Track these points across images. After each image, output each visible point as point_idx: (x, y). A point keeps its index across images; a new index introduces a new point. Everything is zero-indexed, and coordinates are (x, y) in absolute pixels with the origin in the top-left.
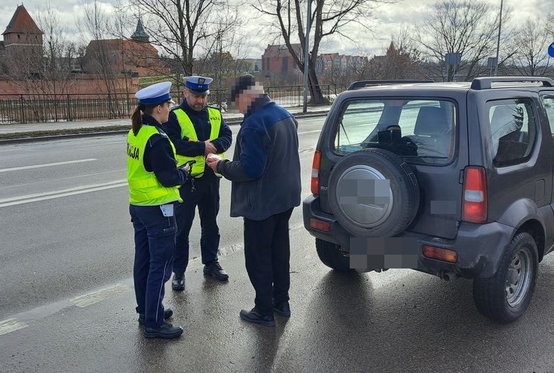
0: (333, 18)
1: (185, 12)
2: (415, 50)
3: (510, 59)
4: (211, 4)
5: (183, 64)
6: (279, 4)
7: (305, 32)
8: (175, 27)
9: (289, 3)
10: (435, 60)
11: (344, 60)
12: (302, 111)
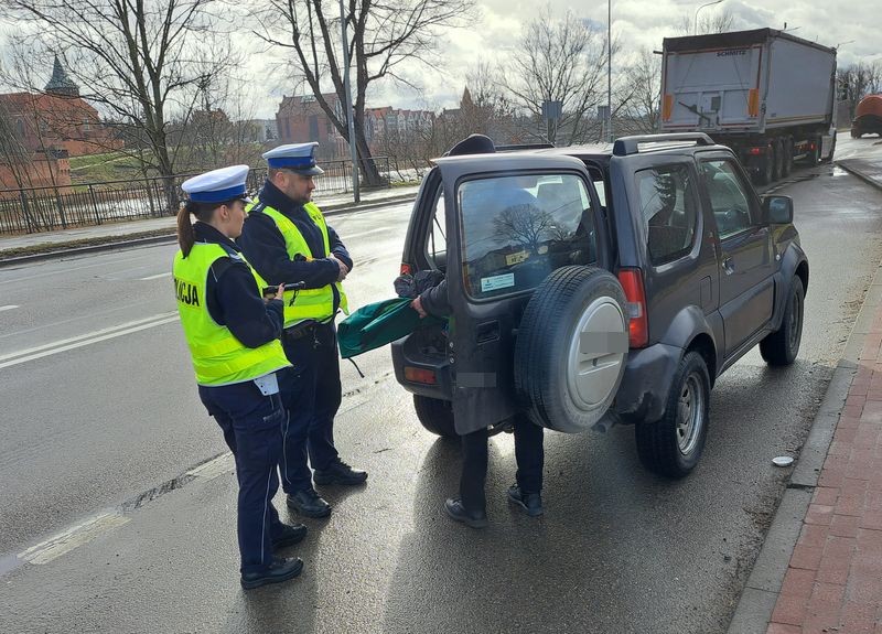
0: (381, 52)
1: (140, 44)
2: (502, 99)
3: (624, 107)
4: (184, 29)
5: (149, 132)
6: (295, 30)
7: (342, 74)
8: (125, 69)
9: (311, 28)
10: (529, 113)
11: (401, 117)
12: (353, 200)
